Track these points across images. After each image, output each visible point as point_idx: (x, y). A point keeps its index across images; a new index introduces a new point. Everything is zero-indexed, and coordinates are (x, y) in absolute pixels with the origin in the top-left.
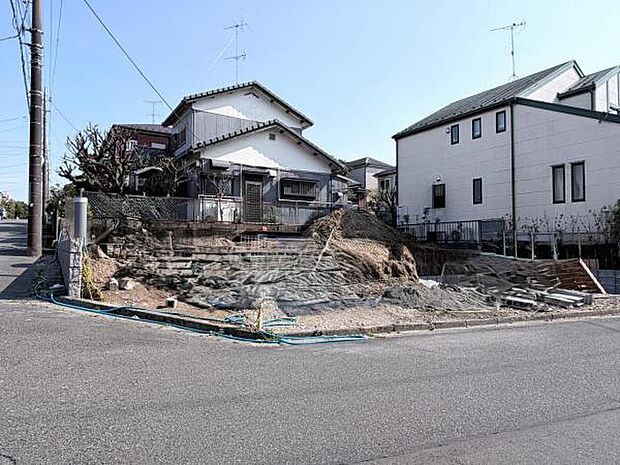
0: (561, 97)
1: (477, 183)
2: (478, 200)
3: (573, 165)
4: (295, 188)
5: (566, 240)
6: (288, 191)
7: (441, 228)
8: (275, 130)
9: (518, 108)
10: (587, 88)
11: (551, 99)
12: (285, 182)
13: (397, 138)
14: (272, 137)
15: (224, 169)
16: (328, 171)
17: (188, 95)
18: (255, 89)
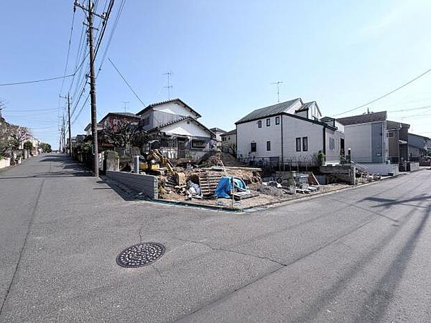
0: (296, 112)
1: (269, 143)
2: (269, 149)
3: (303, 138)
4: (198, 143)
5: (302, 164)
6: (195, 145)
7: (255, 160)
8: (190, 120)
9: (283, 116)
10: (305, 109)
11: (293, 113)
12: (193, 141)
13: (236, 124)
14: (188, 123)
15: (170, 136)
16: (209, 136)
17: (151, 104)
18: (178, 102)
